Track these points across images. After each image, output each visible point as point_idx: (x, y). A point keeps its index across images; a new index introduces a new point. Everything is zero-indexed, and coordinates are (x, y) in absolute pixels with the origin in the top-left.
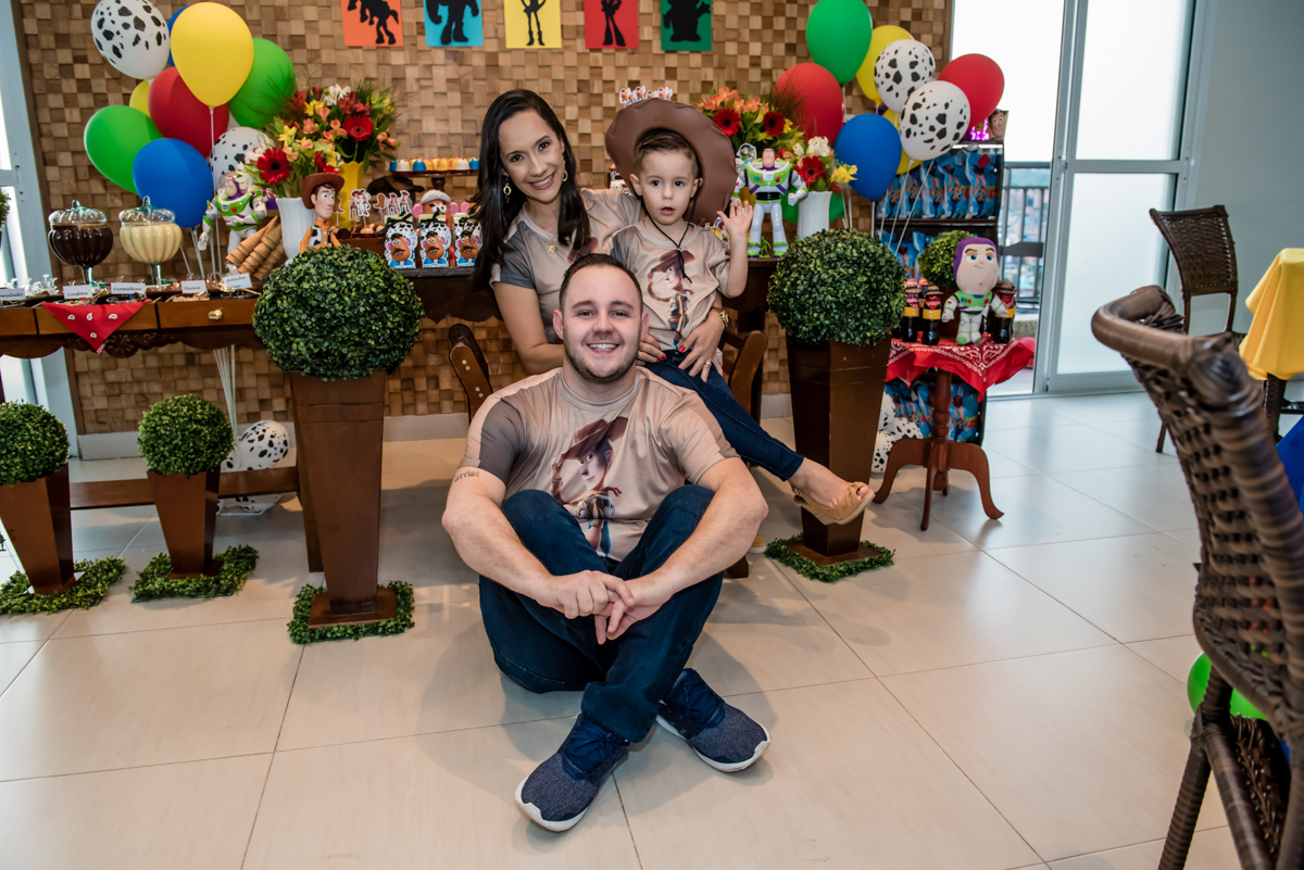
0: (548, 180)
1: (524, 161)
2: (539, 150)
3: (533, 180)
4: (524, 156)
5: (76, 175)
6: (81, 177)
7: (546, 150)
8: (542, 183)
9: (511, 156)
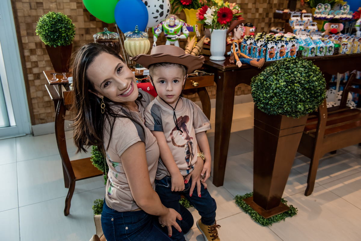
0: (131, 88)
1: (112, 84)
2: (118, 73)
3: (121, 92)
4: (111, 80)
5: (31, 7)
6: (33, 7)
7: (122, 71)
8: (128, 91)
9: (103, 84)
